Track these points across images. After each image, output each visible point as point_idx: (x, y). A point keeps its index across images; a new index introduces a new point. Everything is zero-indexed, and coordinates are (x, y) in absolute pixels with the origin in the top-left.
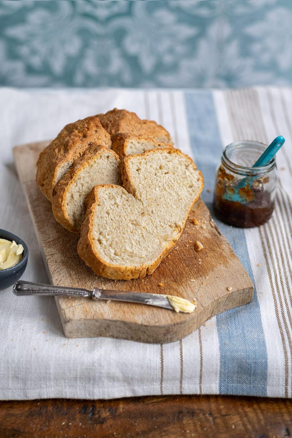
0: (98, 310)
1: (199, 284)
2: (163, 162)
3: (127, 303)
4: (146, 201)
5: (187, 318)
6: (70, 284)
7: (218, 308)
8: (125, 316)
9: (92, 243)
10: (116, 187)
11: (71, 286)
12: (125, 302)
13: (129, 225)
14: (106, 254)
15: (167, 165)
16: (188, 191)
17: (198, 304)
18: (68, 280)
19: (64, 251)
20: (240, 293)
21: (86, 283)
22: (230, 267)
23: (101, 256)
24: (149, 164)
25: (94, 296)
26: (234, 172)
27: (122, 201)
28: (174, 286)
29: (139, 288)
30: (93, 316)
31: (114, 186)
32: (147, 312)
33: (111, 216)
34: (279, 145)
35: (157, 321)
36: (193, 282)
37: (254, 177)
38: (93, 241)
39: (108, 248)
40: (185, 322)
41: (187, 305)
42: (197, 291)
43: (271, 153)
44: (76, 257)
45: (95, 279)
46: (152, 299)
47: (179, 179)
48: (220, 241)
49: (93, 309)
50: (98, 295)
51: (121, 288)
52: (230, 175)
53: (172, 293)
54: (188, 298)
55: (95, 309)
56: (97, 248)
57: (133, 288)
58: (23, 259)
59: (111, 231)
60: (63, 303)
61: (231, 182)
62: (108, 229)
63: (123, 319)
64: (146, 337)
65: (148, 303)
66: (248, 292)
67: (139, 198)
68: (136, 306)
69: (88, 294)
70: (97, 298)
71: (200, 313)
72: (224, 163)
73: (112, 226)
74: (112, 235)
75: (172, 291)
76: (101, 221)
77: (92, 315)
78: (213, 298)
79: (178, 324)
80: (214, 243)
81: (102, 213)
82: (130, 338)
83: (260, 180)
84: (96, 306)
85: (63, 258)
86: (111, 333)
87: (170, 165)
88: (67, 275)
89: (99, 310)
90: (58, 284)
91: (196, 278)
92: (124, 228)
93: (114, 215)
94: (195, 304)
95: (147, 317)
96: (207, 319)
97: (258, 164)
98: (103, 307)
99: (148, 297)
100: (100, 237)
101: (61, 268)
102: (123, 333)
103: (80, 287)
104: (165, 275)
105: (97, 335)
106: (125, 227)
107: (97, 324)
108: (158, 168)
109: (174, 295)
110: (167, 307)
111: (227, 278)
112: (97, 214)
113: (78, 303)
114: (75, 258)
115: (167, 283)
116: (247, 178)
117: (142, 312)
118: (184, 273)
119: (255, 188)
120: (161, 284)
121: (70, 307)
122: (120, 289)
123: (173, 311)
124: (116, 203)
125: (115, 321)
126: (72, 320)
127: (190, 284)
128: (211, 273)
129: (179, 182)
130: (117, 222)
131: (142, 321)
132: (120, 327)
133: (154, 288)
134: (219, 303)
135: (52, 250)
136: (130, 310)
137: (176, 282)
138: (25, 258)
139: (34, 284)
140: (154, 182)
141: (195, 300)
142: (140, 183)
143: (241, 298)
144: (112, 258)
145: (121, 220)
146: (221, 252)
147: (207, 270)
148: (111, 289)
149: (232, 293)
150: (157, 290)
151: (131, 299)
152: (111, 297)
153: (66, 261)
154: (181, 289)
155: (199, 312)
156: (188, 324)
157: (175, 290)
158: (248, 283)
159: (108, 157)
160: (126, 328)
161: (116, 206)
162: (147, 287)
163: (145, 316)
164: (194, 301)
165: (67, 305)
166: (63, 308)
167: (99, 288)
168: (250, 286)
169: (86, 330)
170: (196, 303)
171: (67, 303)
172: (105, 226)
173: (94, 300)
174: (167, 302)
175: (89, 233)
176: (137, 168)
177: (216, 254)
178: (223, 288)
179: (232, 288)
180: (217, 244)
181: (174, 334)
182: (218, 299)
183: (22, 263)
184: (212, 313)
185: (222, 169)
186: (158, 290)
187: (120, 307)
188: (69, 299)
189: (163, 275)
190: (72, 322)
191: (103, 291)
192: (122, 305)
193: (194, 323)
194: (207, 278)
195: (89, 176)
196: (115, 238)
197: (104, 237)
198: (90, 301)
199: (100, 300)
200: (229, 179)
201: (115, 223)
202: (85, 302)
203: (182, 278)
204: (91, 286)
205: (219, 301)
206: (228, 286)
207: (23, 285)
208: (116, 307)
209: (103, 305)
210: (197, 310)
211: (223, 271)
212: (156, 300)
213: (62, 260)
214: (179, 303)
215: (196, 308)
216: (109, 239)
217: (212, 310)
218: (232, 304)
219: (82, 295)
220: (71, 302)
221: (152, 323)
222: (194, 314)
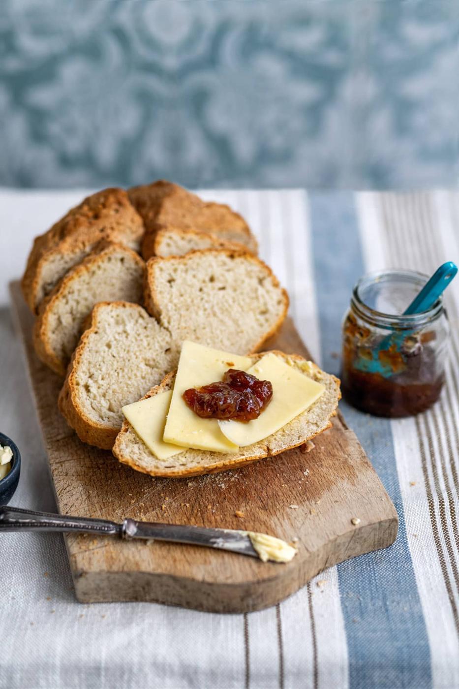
0: (131, 557)
1: (304, 514)
2: (217, 271)
3: (181, 544)
4: (178, 331)
5: (281, 570)
6: (88, 512)
7: (337, 555)
8: (176, 567)
9: (73, 390)
10: (131, 306)
11: (88, 516)
12: (177, 544)
13: (140, 366)
14: (94, 409)
15: (223, 275)
16: (257, 320)
17: (300, 546)
18: (84, 506)
19: (82, 457)
20: (375, 529)
21: (114, 510)
22: (359, 485)
23: (85, 410)
24: (191, 273)
25: (125, 532)
26: (370, 323)
27: (135, 328)
28: (263, 515)
29: (203, 519)
30: (123, 567)
31: (128, 304)
32: (214, 560)
33: (114, 350)
34: (446, 278)
35: (229, 575)
36: (295, 509)
37: (404, 332)
38: (76, 387)
39: (98, 398)
40: (276, 578)
41: (280, 548)
42: (299, 525)
43: (435, 290)
44: (101, 466)
45: (130, 503)
46: (223, 538)
47: (244, 300)
48: (345, 440)
49: (123, 555)
50: (132, 530)
51: (172, 520)
52: (364, 327)
53: (258, 529)
54: (285, 537)
55: (126, 555)
56: (79, 398)
57: (193, 520)
58: (12, 471)
59: (109, 374)
60: (74, 545)
61: (365, 339)
62: (104, 369)
63: (172, 572)
64: (211, 602)
65: (215, 546)
66: (389, 527)
67: (166, 325)
68: (196, 550)
69: (116, 530)
70: (129, 537)
71: (304, 563)
72: (355, 308)
73: (112, 365)
74: (109, 380)
75: (257, 525)
76: (94, 356)
77: (121, 564)
78: (326, 537)
79: (264, 581)
80: (335, 443)
81: (99, 345)
82: (184, 604)
83: (415, 336)
84: (129, 549)
85: (79, 469)
86: (153, 596)
87: (230, 276)
88: (84, 497)
89: (134, 557)
90: (67, 513)
91: (301, 502)
92: (132, 371)
93: (119, 349)
94: (294, 547)
95: (213, 569)
96: (316, 572)
97: (413, 309)
98: (139, 551)
99: (217, 534)
100: (88, 380)
101: (75, 484)
102: (174, 595)
103: (104, 518)
104: (247, 498)
105: (130, 599)
106: (134, 368)
107: (130, 580)
108: (207, 279)
109: (260, 532)
110: (247, 552)
111: (354, 503)
112: (91, 345)
113: (99, 545)
114: (99, 469)
115: (251, 511)
116: (393, 333)
117: (205, 561)
118: (280, 494)
119: (406, 350)
120: (240, 513)
121: (86, 551)
122: (170, 521)
123: (257, 558)
124: (125, 332)
125: (160, 576)
126: (86, 573)
127: (289, 512)
128: (326, 495)
129: (242, 303)
130: (122, 359)
131: (204, 575)
132: (168, 586)
133: (228, 519)
134: (338, 546)
135: (62, 454)
136: (185, 556)
137: (266, 510)
138: (16, 468)
139: (26, 513)
140: (195, 302)
141: (296, 539)
142: (171, 302)
143: (377, 537)
144: (103, 414)
145: (129, 358)
146: (346, 459)
147: (320, 489)
148: (155, 522)
149: (360, 529)
150: (233, 522)
151: (187, 538)
152: (154, 534)
153: (83, 473)
154: (273, 521)
155: (301, 561)
156: (283, 582)
157: (262, 523)
158: (388, 511)
159: (122, 260)
160: (178, 588)
161: (124, 335)
162: (216, 517)
163: (209, 568)
164: (294, 542)
165: (80, 548)
166: (74, 553)
167: (136, 520)
168: (391, 517)
169: (111, 589)
170: (296, 545)
171: (81, 544)
172: (100, 365)
173: (125, 539)
174: (247, 544)
175: (71, 374)
176: (168, 278)
177: (337, 462)
178: (345, 520)
179: (361, 520)
180: (340, 445)
181: (258, 597)
182: (336, 540)
183: (11, 478)
184: (327, 561)
185: (351, 317)
186: (235, 523)
187: (169, 551)
188: (84, 538)
189: (243, 498)
190: (88, 576)
191: (141, 526)
192: (172, 548)
193: (293, 579)
194: (318, 503)
195: (89, 289)
196: (113, 384)
197: (96, 382)
198: (118, 541)
199: (134, 540)
200: (362, 335)
201: (118, 362)
202: (111, 543)
203: (277, 503)
204: (123, 516)
205: (338, 541)
206: (354, 517)
207: (7, 514)
208: (162, 551)
209: (140, 547)
210: (298, 557)
211: (346, 490)
212: (229, 540)
213: (76, 472)
214: (267, 546)
215: (296, 554)
216: (102, 385)
217: (325, 557)
218: (362, 546)
219: (104, 530)
220: (88, 542)
221: (221, 579)
222: (292, 565)
